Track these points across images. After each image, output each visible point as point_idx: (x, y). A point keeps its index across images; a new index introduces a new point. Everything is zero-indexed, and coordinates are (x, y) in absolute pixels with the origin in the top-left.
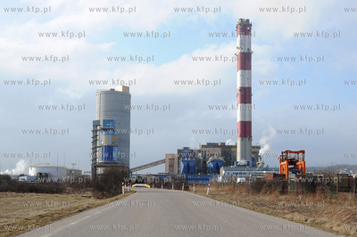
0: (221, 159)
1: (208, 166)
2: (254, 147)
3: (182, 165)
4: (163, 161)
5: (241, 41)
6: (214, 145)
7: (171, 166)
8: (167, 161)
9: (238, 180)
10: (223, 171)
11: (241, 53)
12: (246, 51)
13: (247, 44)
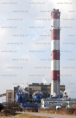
0: (41, 93)
1: (33, 97)
2: (61, 86)
3: (17, 97)
4: (5, 95)
5: (54, 22)
6: (37, 85)
7: (10, 97)
8: (7, 94)
9: (57, 107)
10: (43, 102)
11: (54, 30)
12: (57, 28)
13: (57, 24)
